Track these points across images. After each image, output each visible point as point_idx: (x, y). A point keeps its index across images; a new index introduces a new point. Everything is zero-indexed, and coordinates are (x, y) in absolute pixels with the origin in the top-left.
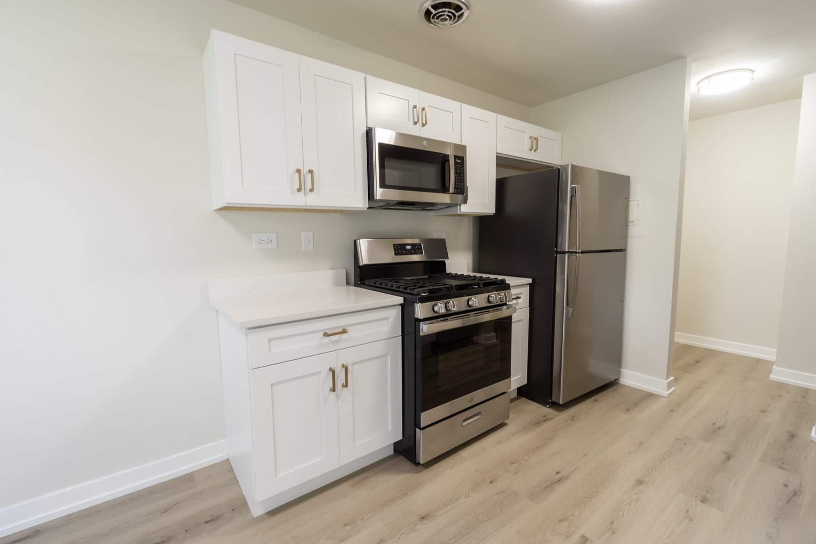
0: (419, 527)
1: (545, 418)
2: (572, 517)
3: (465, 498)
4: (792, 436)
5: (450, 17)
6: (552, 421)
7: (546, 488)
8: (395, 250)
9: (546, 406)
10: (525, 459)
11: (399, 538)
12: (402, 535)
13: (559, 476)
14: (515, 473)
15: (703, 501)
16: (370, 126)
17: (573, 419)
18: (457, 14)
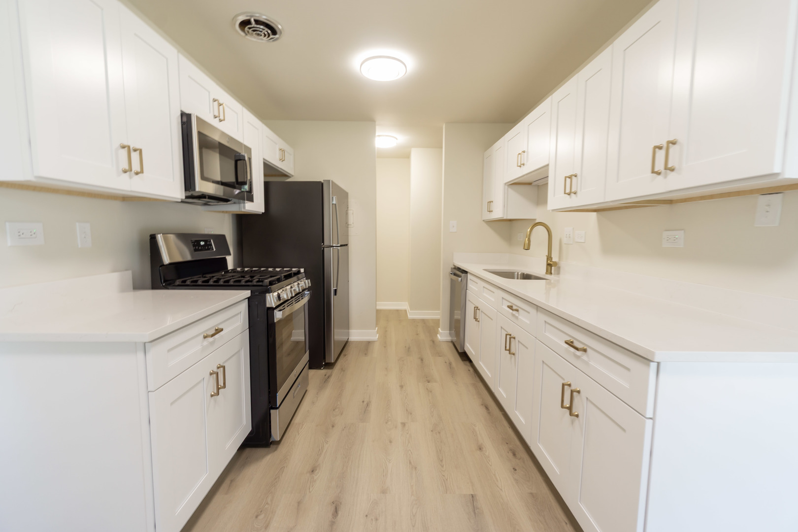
0: (315, 478)
1: (327, 376)
2: (390, 418)
3: (327, 443)
4: (433, 342)
5: (265, 35)
6: (333, 376)
7: (365, 412)
8: (194, 246)
9: (321, 369)
10: (339, 403)
11: (310, 492)
12: (309, 489)
13: (365, 403)
14: (342, 414)
15: (429, 382)
17: (343, 370)
18: (272, 36)
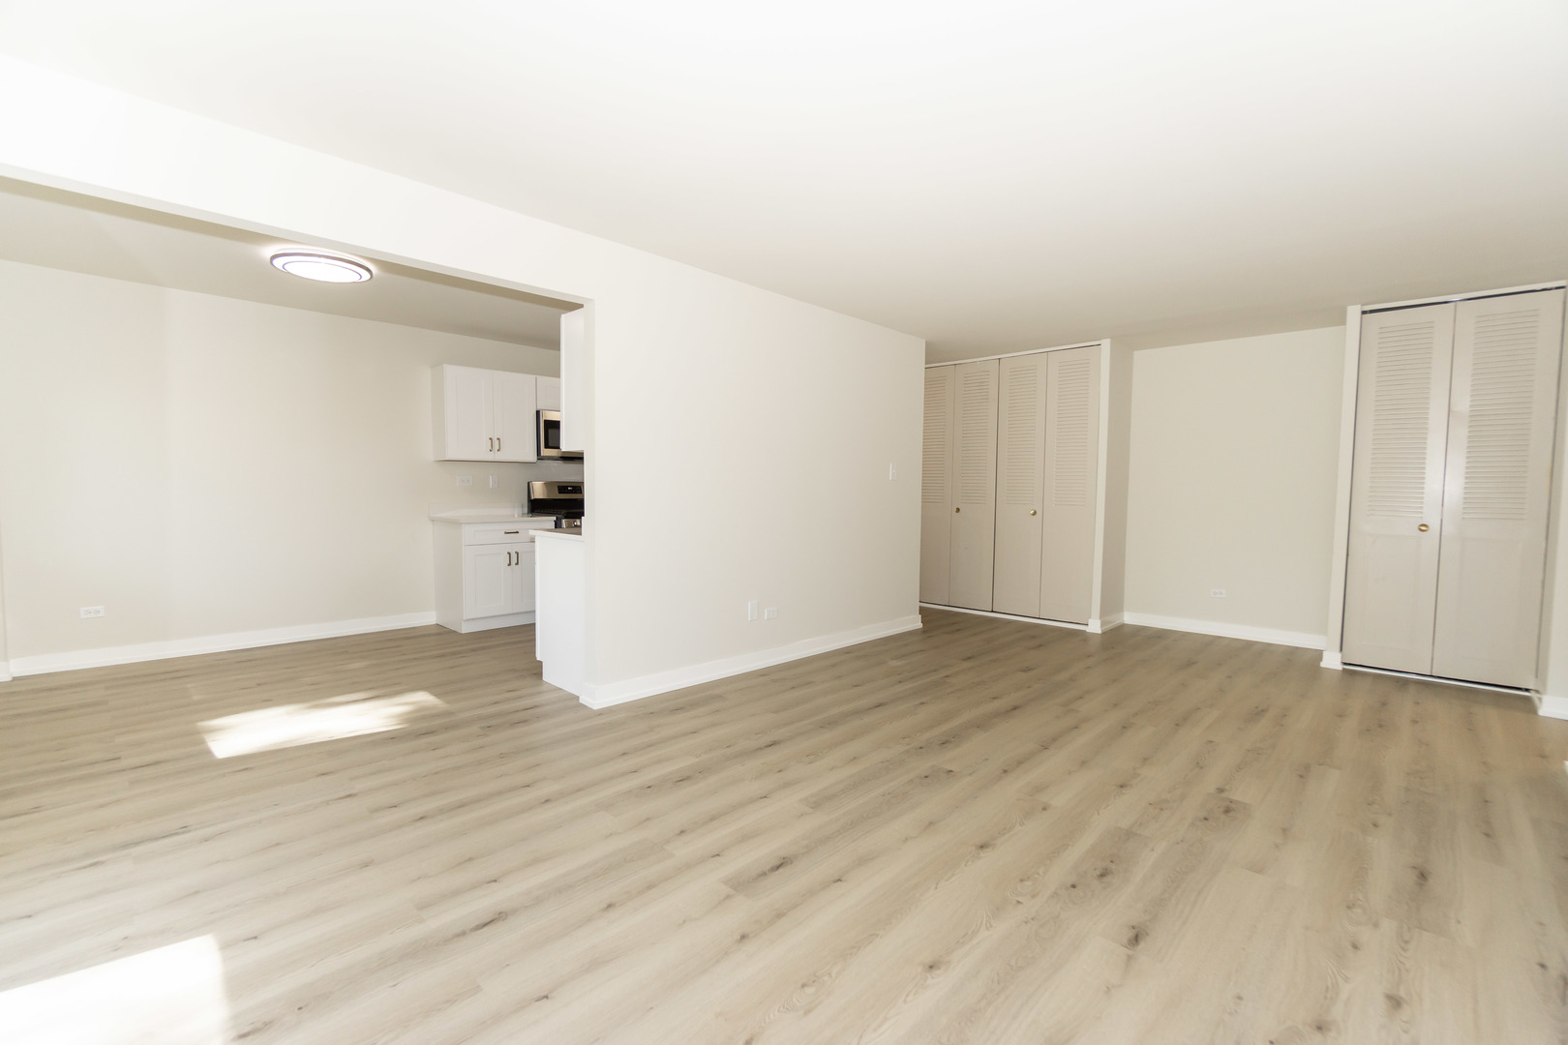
16: (539, 408)
